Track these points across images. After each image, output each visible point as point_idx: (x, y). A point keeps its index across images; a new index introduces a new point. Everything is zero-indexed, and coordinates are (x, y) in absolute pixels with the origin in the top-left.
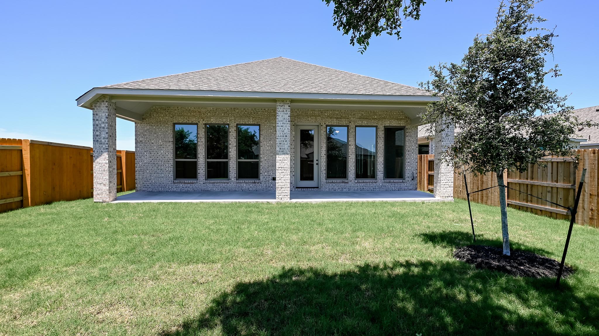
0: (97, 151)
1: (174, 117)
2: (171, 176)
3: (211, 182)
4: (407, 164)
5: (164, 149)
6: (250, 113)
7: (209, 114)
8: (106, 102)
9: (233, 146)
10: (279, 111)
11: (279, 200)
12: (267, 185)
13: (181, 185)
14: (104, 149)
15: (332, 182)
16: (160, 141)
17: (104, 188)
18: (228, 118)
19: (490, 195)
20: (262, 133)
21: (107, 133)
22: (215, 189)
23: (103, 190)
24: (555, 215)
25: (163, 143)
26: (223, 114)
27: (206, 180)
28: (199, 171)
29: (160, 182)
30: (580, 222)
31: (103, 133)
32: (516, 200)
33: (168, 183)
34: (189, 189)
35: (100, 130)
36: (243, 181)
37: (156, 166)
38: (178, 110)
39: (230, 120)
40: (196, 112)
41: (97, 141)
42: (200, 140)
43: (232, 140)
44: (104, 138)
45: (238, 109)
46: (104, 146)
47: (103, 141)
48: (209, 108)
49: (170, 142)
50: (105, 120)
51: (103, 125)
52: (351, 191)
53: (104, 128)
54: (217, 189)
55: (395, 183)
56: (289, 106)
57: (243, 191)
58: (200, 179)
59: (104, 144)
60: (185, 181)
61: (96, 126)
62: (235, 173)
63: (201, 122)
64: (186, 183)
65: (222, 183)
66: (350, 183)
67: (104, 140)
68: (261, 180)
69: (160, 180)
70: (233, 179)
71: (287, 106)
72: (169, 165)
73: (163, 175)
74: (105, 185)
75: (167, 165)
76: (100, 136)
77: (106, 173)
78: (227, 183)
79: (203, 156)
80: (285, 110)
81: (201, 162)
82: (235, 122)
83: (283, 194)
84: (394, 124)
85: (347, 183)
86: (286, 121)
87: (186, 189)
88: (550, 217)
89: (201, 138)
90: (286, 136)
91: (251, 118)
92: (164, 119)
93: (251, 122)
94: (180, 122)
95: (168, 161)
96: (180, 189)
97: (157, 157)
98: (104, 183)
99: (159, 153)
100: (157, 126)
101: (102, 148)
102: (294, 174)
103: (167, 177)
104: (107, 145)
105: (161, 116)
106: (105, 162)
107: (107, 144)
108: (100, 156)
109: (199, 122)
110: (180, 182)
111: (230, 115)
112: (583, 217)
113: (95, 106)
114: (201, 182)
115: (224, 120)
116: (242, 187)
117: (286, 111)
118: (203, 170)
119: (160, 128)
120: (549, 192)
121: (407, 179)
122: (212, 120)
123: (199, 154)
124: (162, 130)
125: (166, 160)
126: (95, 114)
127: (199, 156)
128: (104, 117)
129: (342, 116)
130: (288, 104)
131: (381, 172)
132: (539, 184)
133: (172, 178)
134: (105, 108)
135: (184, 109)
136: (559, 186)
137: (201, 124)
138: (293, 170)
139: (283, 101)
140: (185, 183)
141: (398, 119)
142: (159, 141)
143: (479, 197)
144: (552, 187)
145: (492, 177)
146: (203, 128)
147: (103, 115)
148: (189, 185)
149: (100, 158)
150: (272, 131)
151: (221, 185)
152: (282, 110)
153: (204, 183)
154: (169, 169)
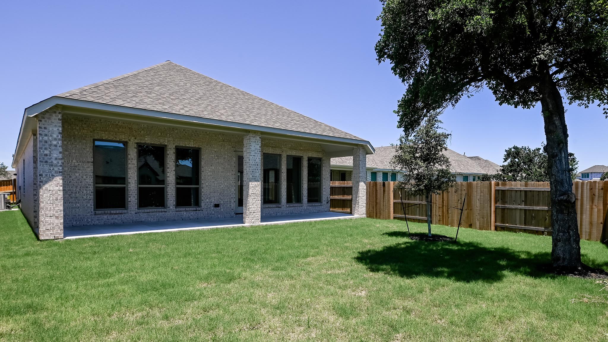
0: (46, 175)
1: (96, 131)
2: (91, 205)
3: (146, 211)
4: (323, 189)
5: (81, 171)
6: (190, 135)
7: (142, 132)
8: (60, 113)
9: (172, 171)
10: (252, 142)
11: (252, 224)
12: (209, 212)
13: (105, 217)
14: (56, 172)
15: (269, 207)
16: (74, 161)
17: (56, 221)
18: (166, 138)
19: (382, 212)
20: (204, 157)
21: (60, 153)
22: (150, 220)
23: (55, 224)
24: (421, 221)
25: (78, 163)
26: (160, 134)
27: (138, 209)
28: (129, 198)
29: (75, 214)
30: (434, 223)
31: (55, 152)
32: (399, 214)
33: (86, 215)
34: (116, 221)
35: (50, 148)
36: (184, 209)
37: (69, 193)
38: (101, 123)
39: (168, 141)
40: (125, 128)
41: (46, 162)
42: (131, 162)
43: (171, 163)
44: (56, 159)
45: (177, 129)
46: (56, 169)
47: (55, 162)
48: (143, 125)
49: (88, 162)
50: (58, 136)
51: (55, 143)
52: (283, 215)
53: (56, 146)
54: (152, 219)
55: (315, 206)
56: (260, 138)
57: (183, 219)
58: (131, 209)
59: (56, 166)
60: (112, 212)
61: (43, 143)
62: (174, 201)
63: (132, 141)
64: (113, 214)
65: (158, 212)
66: (283, 207)
67: (57, 161)
68: (203, 207)
69: (74, 211)
70: (171, 207)
71: (258, 138)
72: (88, 192)
73: (78, 205)
74: (57, 218)
75: (85, 192)
76: (50, 155)
77: (59, 202)
78: (165, 212)
79: (135, 181)
80: (256, 141)
81: (132, 188)
82: (174, 144)
83: (255, 218)
84: (315, 155)
85: (280, 207)
86: (258, 151)
87: (112, 221)
88: (419, 222)
89: (132, 159)
90: (257, 165)
91: (192, 140)
92: (80, 133)
93: (191, 145)
94: (104, 138)
95: (87, 187)
96: (103, 221)
97: (70, 182)
98: (57, 214)
99: (72, 176)
100: (70, 141)
101: (54, 171)
102: (235, 200)
103: (84, 207)
104: (61, 168)
105: (75, 128)
106: (57, 188)
107: (61, 166)
108: (50, 180)
109: (129, 140)
110: (105, 213)
111: (168, 135)
112: (436, 219)
113: (44, 118)
114: (132, 212)
115: (161, 141)
116: (182, 216)
117: (258, 142)
118: (134, 197)
119: (75, 144)
120: (418, 207)
121: (324, 202)
122: (146, 139)
123: (130, 178)
124: (77, 146)
125: (83, 186)
126: (43, 128)
127: (130, 181)
128: (57, 133)
129: (276, 146)
130: (259, 135)
131: (306, 197)
132: (412, 203)
133: (91, 208)
134: (58, 121)
135: (109, 123)
136: (423, 203)
137: (133, 144)
138: (234, 196)
139: (255, 132)
140: (111, 214)
141: (317, 151)
142: (72, 161)
143: (374, 214)
144: (419, 204)
145: (384, 199)
146: (135, 148)
147: (55, 129)
148: (116, 216)
149: (50, 184)
150: (213, 156)
151: (158, 215)
152: (254, 141)
153: (135, 213)
154: (88, 197)
